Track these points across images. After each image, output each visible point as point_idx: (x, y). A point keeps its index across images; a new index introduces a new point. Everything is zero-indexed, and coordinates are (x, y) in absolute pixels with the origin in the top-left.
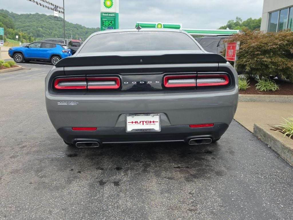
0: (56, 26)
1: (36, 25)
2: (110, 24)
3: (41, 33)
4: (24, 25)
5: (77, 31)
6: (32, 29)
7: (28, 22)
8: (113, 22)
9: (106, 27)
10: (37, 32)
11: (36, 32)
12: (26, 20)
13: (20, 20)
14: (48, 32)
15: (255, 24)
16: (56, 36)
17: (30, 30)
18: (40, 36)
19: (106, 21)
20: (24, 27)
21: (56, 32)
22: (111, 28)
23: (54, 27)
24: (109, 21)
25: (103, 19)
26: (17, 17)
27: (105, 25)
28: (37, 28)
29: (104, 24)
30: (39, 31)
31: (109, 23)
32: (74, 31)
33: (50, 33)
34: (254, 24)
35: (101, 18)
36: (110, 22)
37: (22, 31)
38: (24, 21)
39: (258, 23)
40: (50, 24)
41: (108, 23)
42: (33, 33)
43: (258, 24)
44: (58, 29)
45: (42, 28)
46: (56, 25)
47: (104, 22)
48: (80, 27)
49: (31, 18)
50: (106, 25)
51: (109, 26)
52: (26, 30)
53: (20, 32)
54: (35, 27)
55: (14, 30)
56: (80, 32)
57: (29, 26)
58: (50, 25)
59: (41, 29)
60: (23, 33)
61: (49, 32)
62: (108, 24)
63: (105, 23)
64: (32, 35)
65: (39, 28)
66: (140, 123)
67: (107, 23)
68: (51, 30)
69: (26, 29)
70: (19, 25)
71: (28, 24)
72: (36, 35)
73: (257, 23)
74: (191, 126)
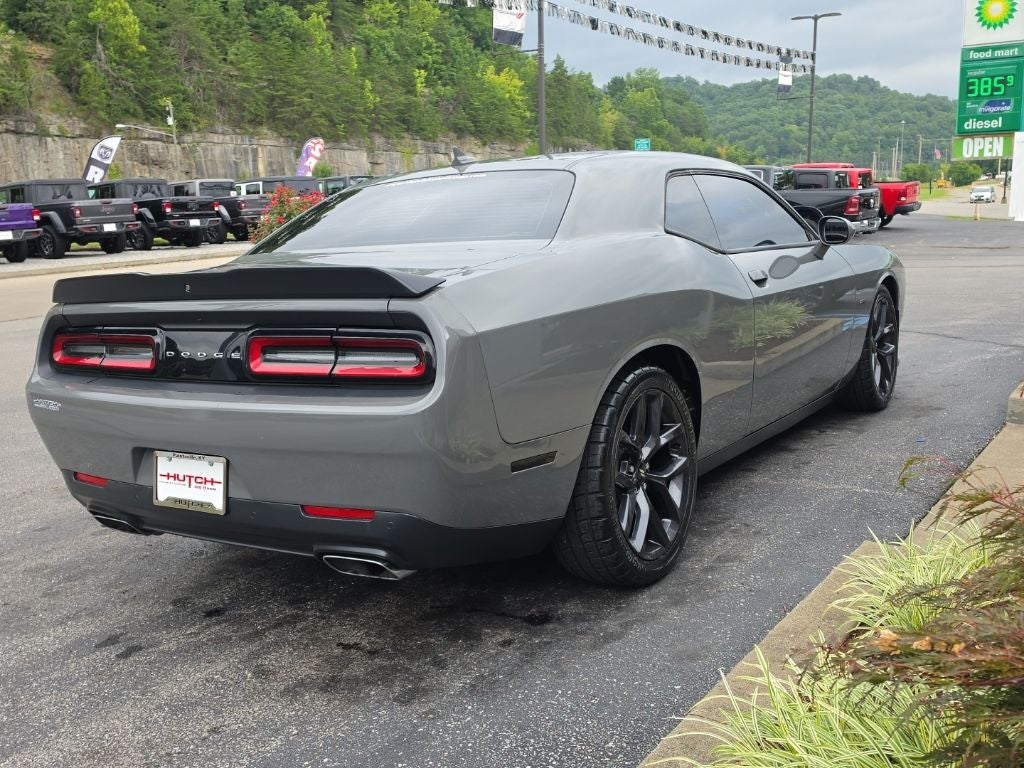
0: (849, 111)
1: (780, 116)
2: (998, 89)
3: (793, 141)
4: (739, 119)
5: (929, 121)
6: (763, 131)
7: (753, 109)
8: (1011, 80)
9: (978, 103)
10: (782, 139)
11: (776, 139)
12: (750, 102)
13: (729, 106)
14: (819, 135)
16: (846, 148)
17: (758, 136)
18: (789, 152)
19: (983, 80)
20: (741, 126)
21: (847, 133)
22: (1001, 101)
23: (840, 117)
24: (993, 77)
25: (970, 74)
26: (722, 94)
27: (976, 94)
28: (782, 125)
29: (972, 91)
30: (787, 134)
31: (996, 85)
32: (914, 123)
33: (824, 140)
35: (963, 71)
36: (999, 82)
38: (742, 107)
40: (830, 106)
41: (989, 86)
42: (765, 143)
44: (855, 123)
45: (799, 124)
46: (849, 107)
47: (973, 84)
48: (941, 104)
49: (764, 96)
50: (979, 96)
51: (992, 95)
52: (745, 137)
53: (722, 146)
54: (777, 123)
55: (703, 140)
56: (940, 124)
57: (756, 122)
58: (827, 110)
59: (794, 127)
60: (732, 148)
61: (823, 134)
62: (990, 90)
63: (976, 87)
64: (764, 150)
65: (790, 123)
67: (982, 88)
68: (829, 129)
69: (747, 133)
70: (723, 122)
71: (752, 116)
72: (776, 150)
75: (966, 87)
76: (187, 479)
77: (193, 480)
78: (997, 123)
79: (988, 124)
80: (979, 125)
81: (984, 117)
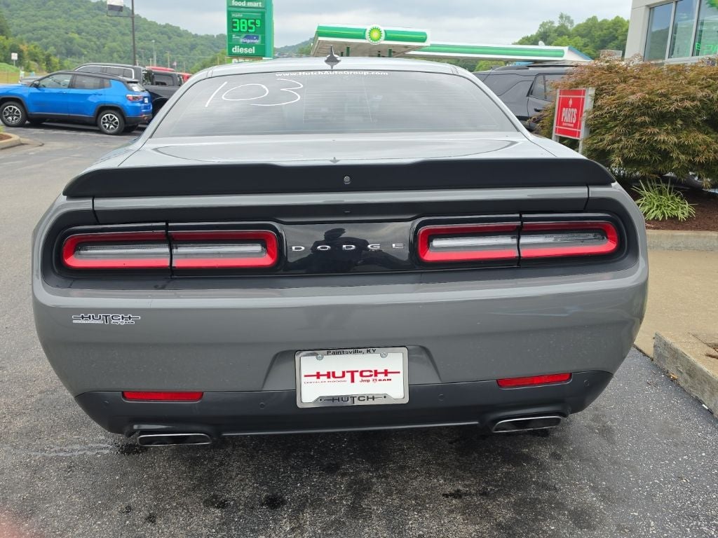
0: (114, 28)
1: (64, 26)
2: (251, 28)
3: (76, 46)
4: (31, 24)
5: (170, 43)
6: (53, 36)
7: (43, 19)
8: (258, 22)
9: (240, 36)
10: (67, 43)
11: (63, 43)
12: (39, 13)
13: (23, 13)
14: (95, 44)
15: (605, 31)
16: (115, 55)
17: (49, 39)
18: (74, 54)
19: (242, 21)
20: (34, 30)
21: (115, 44)
22: (254, 36)
23: (108, 32)
24: (247, 20)
25: (233, 15)
26: (16, 4)
27: (238, 30)
28: (67, 33)
29: (235, 27)
30: (71, 40)
31: (250, 25)
32: (160, 42)
33: (98, 47)
34: (602, 31)
35: (229, 13)
36: (252, 23)
37: (29, 40)
38: (33, 16)
39: (611, 30)
40: (101, 23)
41: (246, 25)
42: (55, 45)
43: (611, 33)
44: (119, 37)
45: (79, 34)
46: (115, 25)
47: (236, 22)
48: (176, 32)
49: (50, 9)
50: (240, 31)
51: (248, 31)
52: (38, 39)
53: (24, 45)
54: (62, 31)
55: (7, 38)
56: (176, 44)
57: (45, 29)
58: (99, 26)
59: (76, 36)
60: (32, 47)
61: (98, 43)
62: (246, 28)
63: (238, 25)
64: (55, 50)
65: (73, 32)
66: (344, 375)
67: (242, 25)
68: (102, 40)
69: (39, 36)
70: (20, 26)
71: (42, 23)
72: (64, 51)
73: (608, 29)
74: (501, 382)
75: (231, 24)
76: (348, 376)
77: (357, 375)
78: (252, 51)
79: (246, 51)
80: (241, 50)
81: (244, 45)
